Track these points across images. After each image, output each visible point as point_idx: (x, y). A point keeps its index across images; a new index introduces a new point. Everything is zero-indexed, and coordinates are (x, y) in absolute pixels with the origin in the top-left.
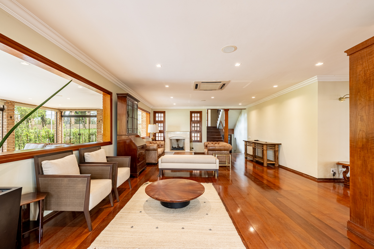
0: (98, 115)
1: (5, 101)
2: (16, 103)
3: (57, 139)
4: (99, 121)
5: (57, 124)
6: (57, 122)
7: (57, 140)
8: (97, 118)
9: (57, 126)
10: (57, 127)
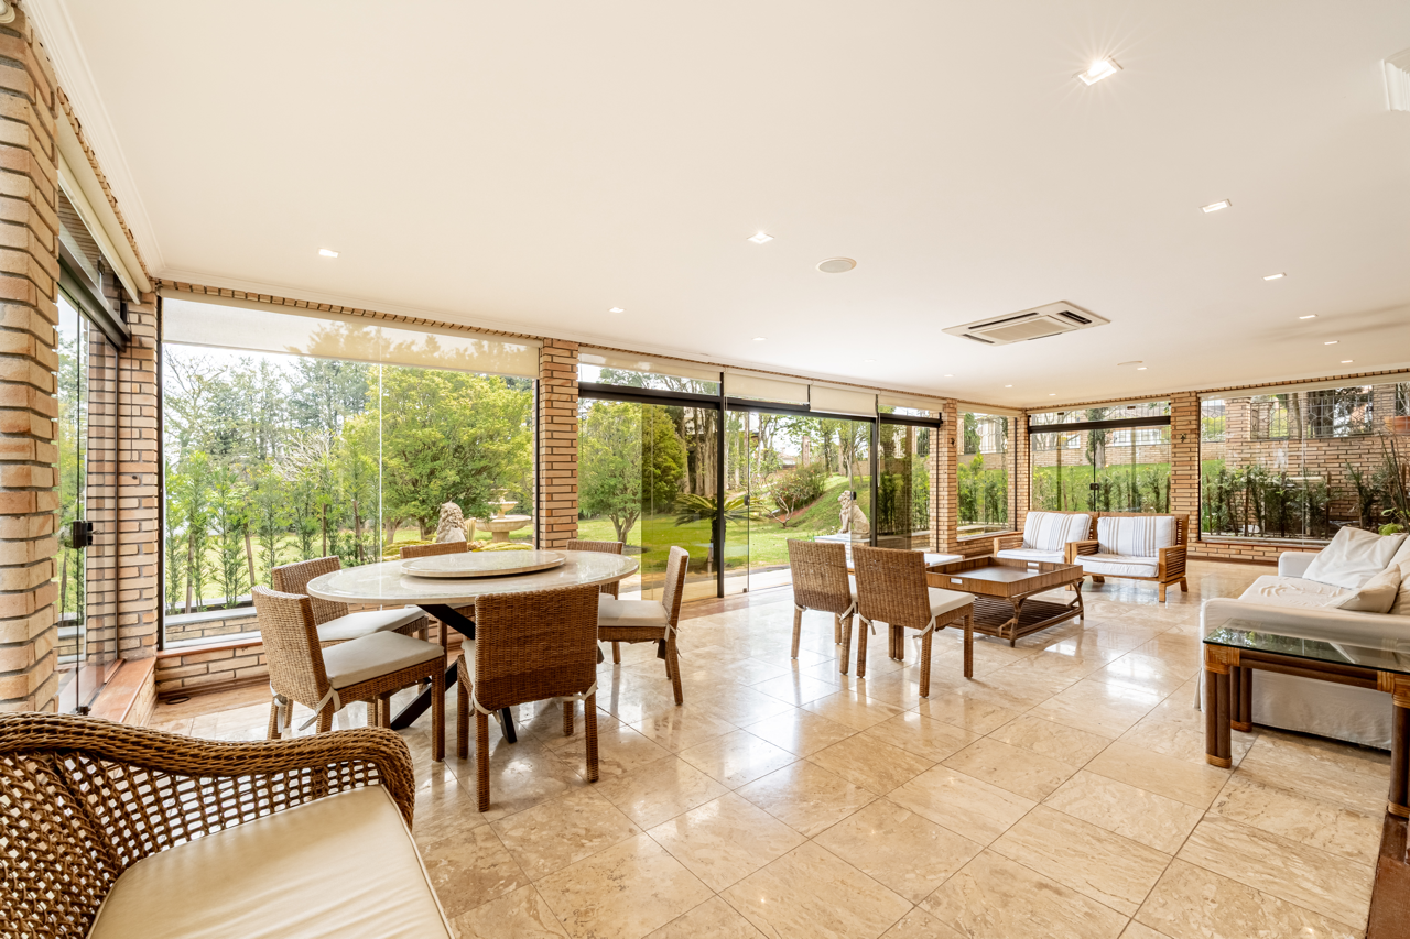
0: (1178, 414)
1: (945, 402)
2: (959, 404)
3: (1016, 499)
4: (1183, 438)
5: (1016, 456)
6: (1016, 448)
7: (1016, 503)
8: (1175, 426)
9: (1016, 460)
10: (1016, 464)
